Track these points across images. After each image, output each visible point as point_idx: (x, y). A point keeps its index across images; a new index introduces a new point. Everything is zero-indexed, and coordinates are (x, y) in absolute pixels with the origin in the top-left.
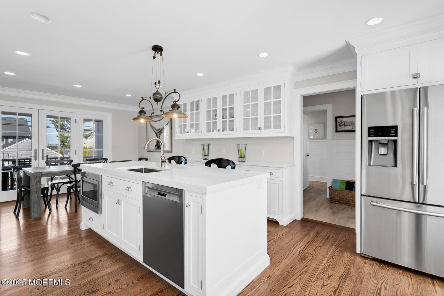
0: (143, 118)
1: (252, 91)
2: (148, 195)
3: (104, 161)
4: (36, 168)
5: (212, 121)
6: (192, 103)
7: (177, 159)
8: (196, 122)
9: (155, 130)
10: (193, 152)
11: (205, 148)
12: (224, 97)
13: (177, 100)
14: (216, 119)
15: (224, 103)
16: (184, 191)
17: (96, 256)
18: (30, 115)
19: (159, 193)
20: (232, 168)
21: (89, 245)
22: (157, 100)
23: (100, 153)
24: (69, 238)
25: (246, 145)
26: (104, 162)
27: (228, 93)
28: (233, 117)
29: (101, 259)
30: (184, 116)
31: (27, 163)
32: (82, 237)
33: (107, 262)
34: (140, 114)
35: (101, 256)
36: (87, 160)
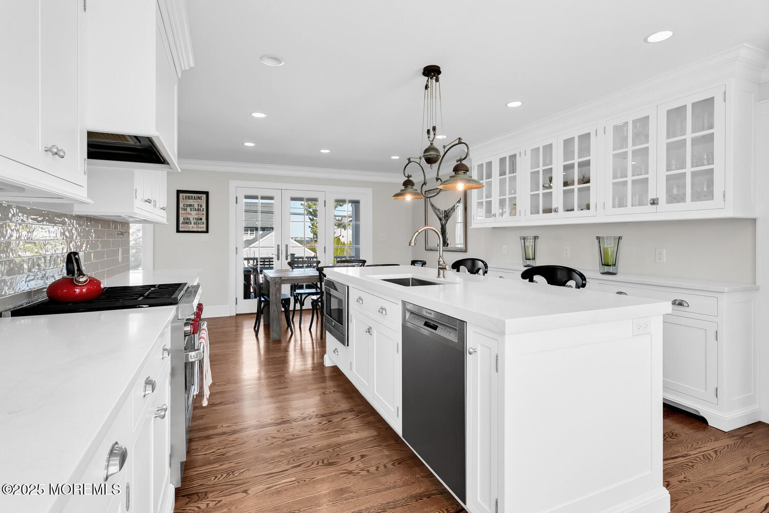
0: (410, 193)
1: (634, 122)
2: (409, 325)
3: (361, 264)
4: (278, 271)
5: (541, 191)
6: (502, 160)
7: (469, 263)
8: (511, 196)
9: (438, 213)
10: (505, 252)
11: (527, 244)
12: (568, 143)
13: (463, 157)
14: (550, 187)
15: (568, 153)
16: (465, 323)
17: (339, 409)
18: (271, 198)
19: (426, 322)
20: (578, 287)
21: (332, 390)
22: (430, 161)
23: (357, 251)
24: (314, 374)
25: (620, 238)
26: (361, 266)
27: (575, 133)
28: (588, 182)
29: (344, 415)
30: (478, 186)
31: (267, 263)
32: (325, 377)
33: (352, 422)
34: (405, 187)
35: (345, 411)
36: (338, 262)
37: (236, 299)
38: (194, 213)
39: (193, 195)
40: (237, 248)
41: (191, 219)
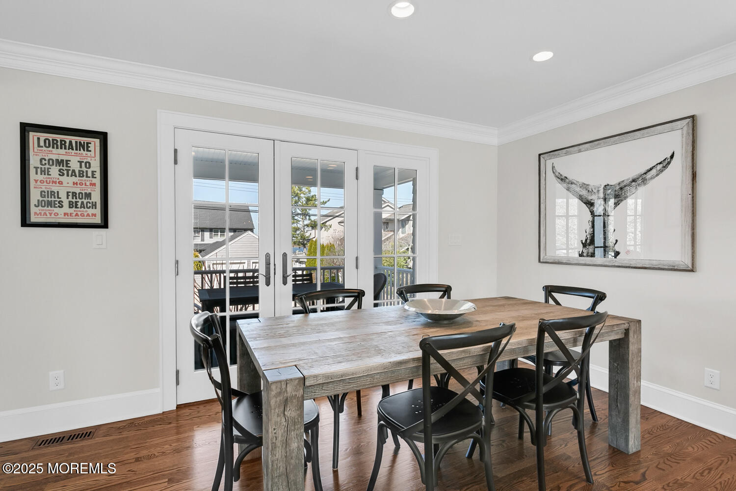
9: (583, 192)
37: (177, 372)
38: (68, 180)
39: (74, 139)
40: (177, 262)
41: (63, 196)
